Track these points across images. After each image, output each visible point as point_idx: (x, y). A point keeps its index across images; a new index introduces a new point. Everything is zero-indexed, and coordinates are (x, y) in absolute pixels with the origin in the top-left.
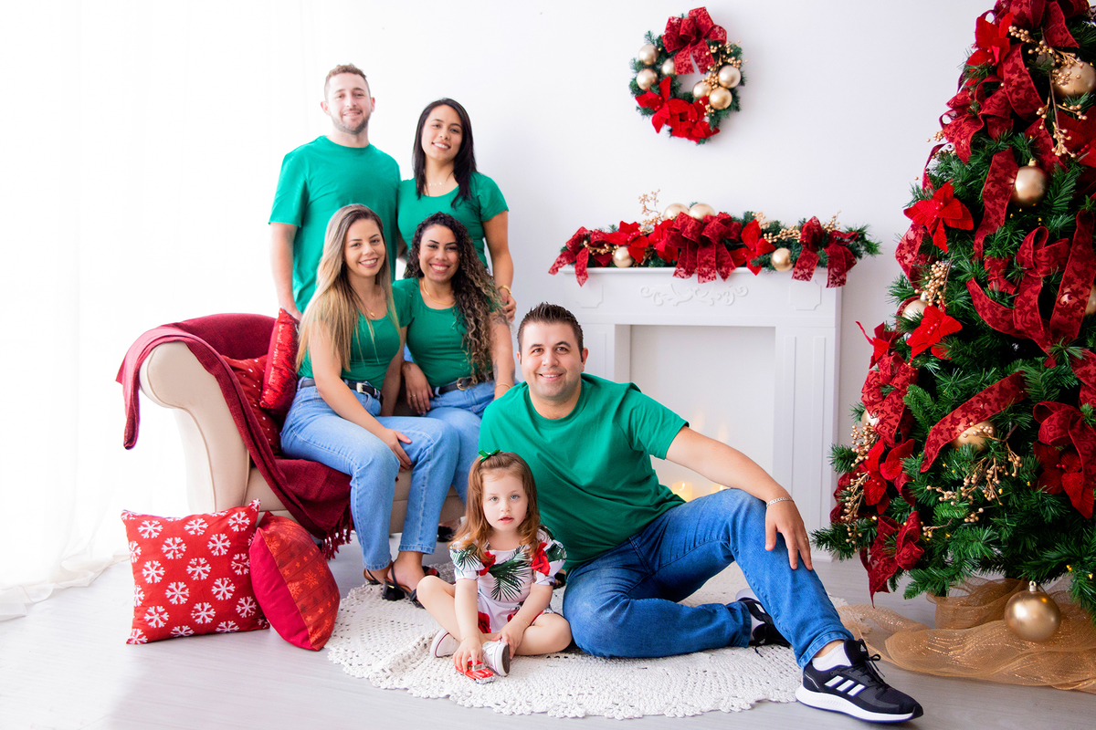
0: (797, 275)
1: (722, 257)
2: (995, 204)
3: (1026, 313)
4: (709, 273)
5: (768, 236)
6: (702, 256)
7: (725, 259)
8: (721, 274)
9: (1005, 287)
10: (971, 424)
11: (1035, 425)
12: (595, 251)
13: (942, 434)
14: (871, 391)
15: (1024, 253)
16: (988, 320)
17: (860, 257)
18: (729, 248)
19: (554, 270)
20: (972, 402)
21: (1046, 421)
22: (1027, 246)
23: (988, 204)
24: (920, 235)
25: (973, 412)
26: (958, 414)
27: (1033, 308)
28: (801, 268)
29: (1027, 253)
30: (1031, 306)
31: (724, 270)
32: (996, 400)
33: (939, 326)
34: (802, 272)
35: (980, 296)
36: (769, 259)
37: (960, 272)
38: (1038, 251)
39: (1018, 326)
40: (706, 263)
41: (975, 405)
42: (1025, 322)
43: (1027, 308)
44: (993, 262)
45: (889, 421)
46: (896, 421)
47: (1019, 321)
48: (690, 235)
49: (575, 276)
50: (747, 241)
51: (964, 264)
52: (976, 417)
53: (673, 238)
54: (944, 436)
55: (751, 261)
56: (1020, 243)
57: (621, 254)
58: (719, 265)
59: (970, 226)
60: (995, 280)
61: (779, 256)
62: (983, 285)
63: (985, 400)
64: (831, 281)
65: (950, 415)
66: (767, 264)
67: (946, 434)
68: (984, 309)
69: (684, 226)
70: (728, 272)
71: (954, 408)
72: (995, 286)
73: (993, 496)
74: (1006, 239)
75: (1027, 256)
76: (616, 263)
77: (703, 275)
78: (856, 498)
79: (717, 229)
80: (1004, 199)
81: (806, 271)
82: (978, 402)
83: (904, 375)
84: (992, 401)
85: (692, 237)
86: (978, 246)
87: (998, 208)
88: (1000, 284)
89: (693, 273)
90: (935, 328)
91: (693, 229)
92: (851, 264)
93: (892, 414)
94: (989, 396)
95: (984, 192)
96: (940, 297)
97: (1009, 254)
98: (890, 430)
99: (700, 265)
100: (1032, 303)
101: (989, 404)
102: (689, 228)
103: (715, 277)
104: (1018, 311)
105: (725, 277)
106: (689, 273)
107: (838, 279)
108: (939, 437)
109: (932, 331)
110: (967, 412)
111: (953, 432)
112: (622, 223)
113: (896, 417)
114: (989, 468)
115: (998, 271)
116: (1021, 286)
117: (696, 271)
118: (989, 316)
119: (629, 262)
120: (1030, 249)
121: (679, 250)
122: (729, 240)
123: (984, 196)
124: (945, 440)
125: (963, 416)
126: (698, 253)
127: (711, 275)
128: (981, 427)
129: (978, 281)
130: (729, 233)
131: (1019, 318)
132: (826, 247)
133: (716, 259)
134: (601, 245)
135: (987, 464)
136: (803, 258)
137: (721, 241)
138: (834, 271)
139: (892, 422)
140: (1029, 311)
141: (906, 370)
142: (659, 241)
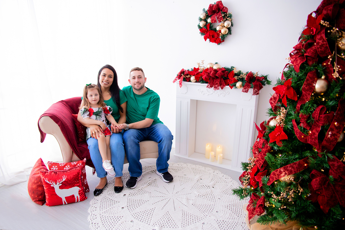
0: (243, 91)
1: (222, 82)
2: (306, 93)
3: (313, 139)
4: (217, 87)
5: (236, 77)
6: (216, 82)
7: (223, 83)
8: (221, 87)
9: (306, 126)
10: (286, 175)
11: (310, 180)
12: (186, 77)
13: (275, 176)
14: (255, 149)
15: (315, 115)
16: (298, 137)
17: (265, 85)
18: (224, 79)
19: (174, 82)
20: (288, 166)
21: (315, 180)
22: (317, 112)
23: (304, 92)
24: (278, 96)
25: (287, 170)
26: (282, 170)
27: (315, 138)
28: (245, 89)
29: (316, 115)
30: (315, 137)
31: (222, 86)
32: (297, 168)
33: (280, 133)
34: (245, 90)
35: (296, 128)
36: (236, 84)
37: (291, 115)
38: (321, 116)
39: (309, 142)
40: (217, 84)
41: (289, 168)
42: (312, 142)
43: (313, 137)
44: (302, 115)
45: (260, 161)
46: (262, 162)
47: (310, 141)
48: (212, 75)
49: (179, 84)
50: (230, 77)
51: (293, 113)
52: (288, 173)
53: (207, 75)
54: (276, 177)
55: (230, 84)
56: (314, 110)
57: (193, 78)
58: (220, 85)
59: (296, 99)
60: (303, 123)
61: (239, 84)
62: (298, 123)
63: (292, 167)
64: (254, 93)
65: (279, 169)
66: (235, 86)
67: (277, 176)
68: (297, 133)
69: (211, 72)
70: (223, 87)
71: (281, 167)
72: (302, 125)
73: (291, 200)
74: (309, 107)
75: (316, 116)
76: (191, 81)
77: (215, 88)
78: (247, 182)
79: (220, 74)
80: (310, 92)
81: (247, 90)
82: (290, 167)
83: (266, 148)
84: (295, 168)
85: (212, 76)
86: (298, 107)
87: (307, 94)
88: (304, 125)
89: (213, 87)
90: (279, 134)
91: (213, 73)
92: (261, 88)
93: (261, 159)
94: (294, 166)
95: (302, 88)
96: (282, 123)
97: (309, 113)
98: (260, 165)
99: (215, 84)
100: (315, 136)
101: (294, 169)
102: (212, 73)
103: (219, 89)
104: (309, 137)
105: (222, 88)
106: (211, 87)
107: (256, 93)
108: (274, 177)
109: (278, 135)
110: (285, 170)
111: (279, 176)
112: (195, 68)
113: (262, 161)
114: (291, 190)
115: (304, 120)
116: (312, 126)
117: (213, 86)
118: (298, 135)
119: (195, 81)
120: (318, 114)
121: (209, 79)
122: (224, 77)
123: (302, 89)
124: (276, 178)
125: (284, 171)
126: (215, 80)
127: (218, 88)
128: (290, 177)
129: (296, 121)
130: (224, 75)
131: (310, 140)
132: (254, 82)
133: (220, 83)
134: (187, 75)
135: (290, 189)
136: (246, 85)
137: (222, 77)
138: (255, 90)
139: (261, 162)
140: (314, 138)
141: (267, 147)
142: (204, 75)
